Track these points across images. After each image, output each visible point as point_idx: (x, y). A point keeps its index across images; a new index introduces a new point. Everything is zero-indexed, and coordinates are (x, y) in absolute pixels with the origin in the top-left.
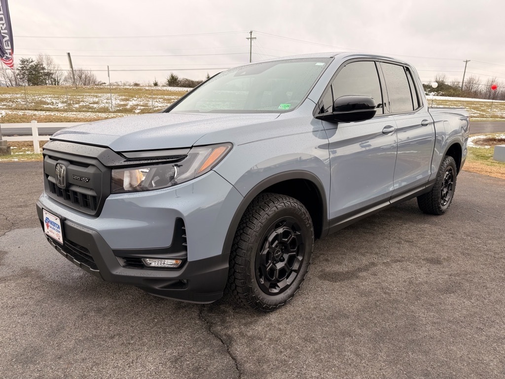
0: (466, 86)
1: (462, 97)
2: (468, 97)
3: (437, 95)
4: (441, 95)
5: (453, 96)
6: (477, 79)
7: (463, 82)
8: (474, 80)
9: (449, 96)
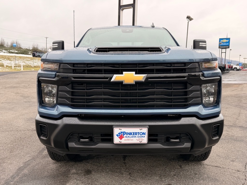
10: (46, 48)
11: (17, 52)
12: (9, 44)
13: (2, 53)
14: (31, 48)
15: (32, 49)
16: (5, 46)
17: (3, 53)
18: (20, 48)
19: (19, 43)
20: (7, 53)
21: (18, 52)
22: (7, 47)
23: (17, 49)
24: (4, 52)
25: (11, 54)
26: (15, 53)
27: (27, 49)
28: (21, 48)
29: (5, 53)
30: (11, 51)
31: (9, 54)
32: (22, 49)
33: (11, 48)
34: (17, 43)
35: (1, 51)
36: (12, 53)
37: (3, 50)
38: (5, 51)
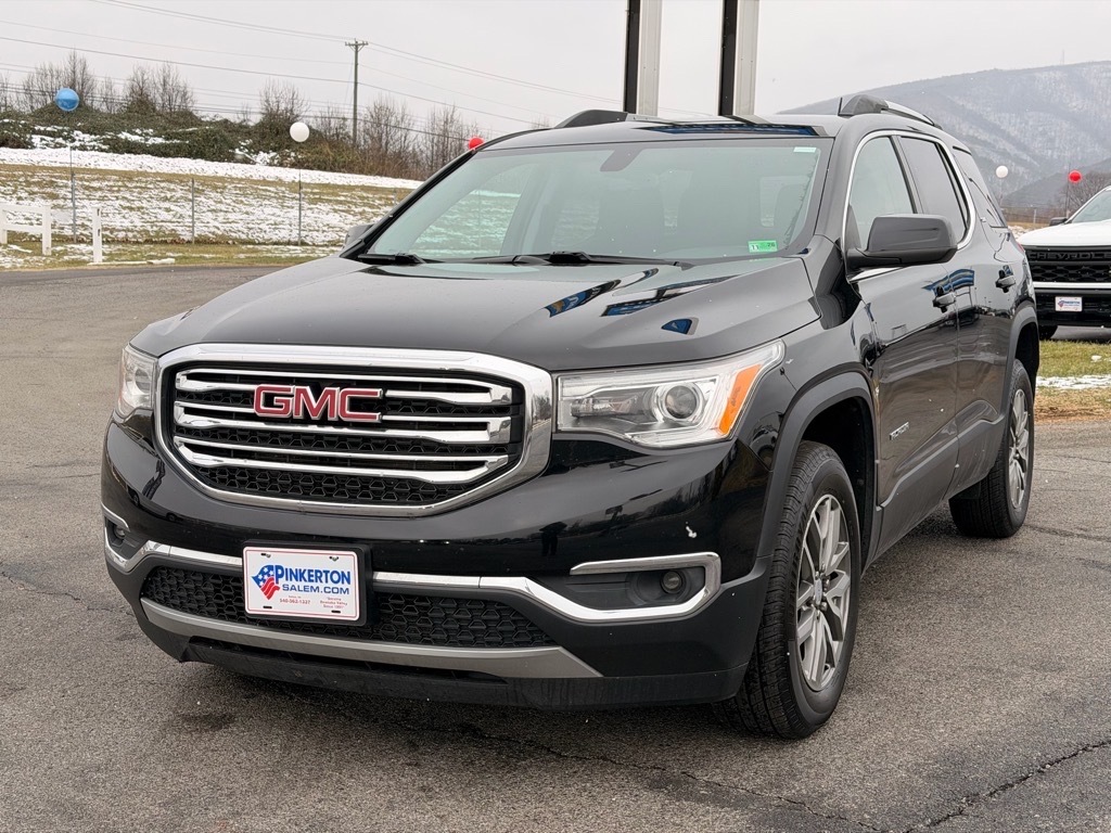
0: (366, 131)
1: (361, 172)
2: (380, 174)
3: (281, 165)
4: (293, 166)
5: (332, 170)
6: (398, 110)
7: (355, 119)
8: (391, 114)
9: (319, 168)
10: (351, 116)
11: (159, 141)
12: (121, 91)
13: (68, 149)
14: (255, 119)
15: (261, 125)
16: (96, 105)
17: (73, 148)
18: (187, 117)
19: (181, 81)
20: (102, 151)
21: (165, 146)
22: (104, 108)
23: (163, 122)
24: (77, 144)
25: (126, 155)
26: (149, 153)
27: (226, 121)
28: (191, 114)
29: (83, 148)
30: (124, 135)
31: (111, 154)
32: (193, 125)
33: (129, 118)
34: (165, 82)
35: (65, 138)
36: (132, 148)
37: (79, 135)
38: (87, 137)
